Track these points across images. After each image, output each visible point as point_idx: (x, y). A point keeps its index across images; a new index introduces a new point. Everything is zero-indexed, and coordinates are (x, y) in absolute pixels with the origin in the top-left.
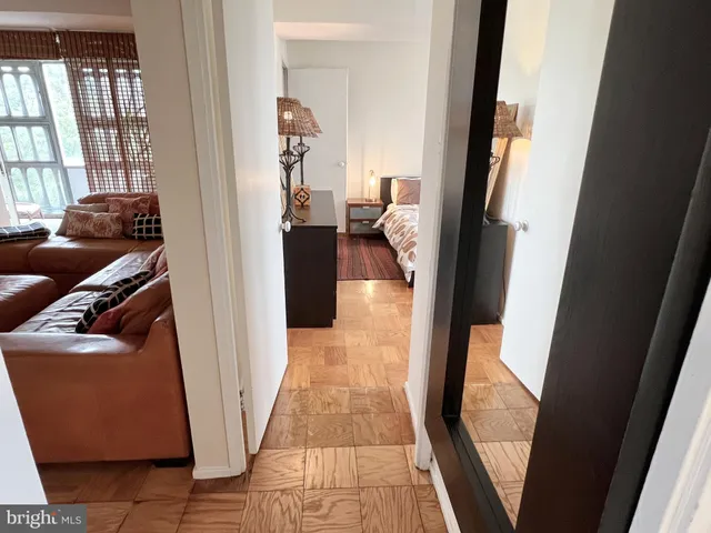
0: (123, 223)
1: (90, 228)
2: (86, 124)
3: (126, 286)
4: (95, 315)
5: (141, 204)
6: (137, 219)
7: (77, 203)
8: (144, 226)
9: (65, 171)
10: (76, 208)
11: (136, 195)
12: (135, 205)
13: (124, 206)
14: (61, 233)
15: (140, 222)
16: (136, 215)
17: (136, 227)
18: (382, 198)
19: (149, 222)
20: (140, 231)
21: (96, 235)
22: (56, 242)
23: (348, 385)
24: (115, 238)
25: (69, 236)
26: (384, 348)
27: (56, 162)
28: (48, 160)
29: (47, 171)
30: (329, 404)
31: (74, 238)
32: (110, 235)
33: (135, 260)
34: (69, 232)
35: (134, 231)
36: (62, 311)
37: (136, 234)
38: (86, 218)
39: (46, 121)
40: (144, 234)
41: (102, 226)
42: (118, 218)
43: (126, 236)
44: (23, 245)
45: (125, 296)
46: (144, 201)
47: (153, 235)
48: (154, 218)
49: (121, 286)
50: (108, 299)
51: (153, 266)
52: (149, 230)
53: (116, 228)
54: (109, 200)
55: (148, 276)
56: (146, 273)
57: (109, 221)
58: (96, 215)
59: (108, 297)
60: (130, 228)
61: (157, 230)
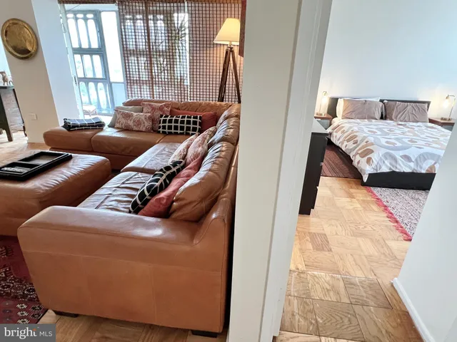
0: (153, 121)
1: (131, 123)
2: (126, 53)
3: (168, 173)
4: (148, 197)
5: (166, 109)
6: (162, 119)
7: (122, 105)
8: (167, 124)
9: (110, 84)
10: (122, 108)
11: (163, 102)
12: (161, 109)
13: (154, 109)
14: (112, 126)
15: (164, 121)
16: (161, 116)
17: (161, 125)
18: (328, 113)
19: (170, 121)
20: (164, 127)
21: (135, 128)
22: (108, 132)
23: (339, 273)
24: (147, 131)
25: (118, 128)
26: (359, 239)
27: (106, 79)
28: (101, 77)
29: (100, 85)
30: (328, 290)
31: (122, 130)
32: (144, 129)
33: (164, 149)
34: (117, 125)
35: (160, 127)
36: (118, 187)
37: (161, 130)
38: (128, 116)
39: (101, 51)
40: (167, 130)
41: (138, 123)
42: (150, 117)
43: (154, 130)
44: (88, 133)
45: (168, 181)
46: (167, 106)
47: (173, 131)
48: (174, 118)
49: (164, 172)
50: (157, 184)
51: (184, 157)
52: (170, 127)
53: (148, 124)
54: (143, 104)
55: (182, 164)
56: (180, 162)
57: (144, 119)
58: (135, 114)
59: (157, 182)
60: (157, 125)
61: (176, 128)
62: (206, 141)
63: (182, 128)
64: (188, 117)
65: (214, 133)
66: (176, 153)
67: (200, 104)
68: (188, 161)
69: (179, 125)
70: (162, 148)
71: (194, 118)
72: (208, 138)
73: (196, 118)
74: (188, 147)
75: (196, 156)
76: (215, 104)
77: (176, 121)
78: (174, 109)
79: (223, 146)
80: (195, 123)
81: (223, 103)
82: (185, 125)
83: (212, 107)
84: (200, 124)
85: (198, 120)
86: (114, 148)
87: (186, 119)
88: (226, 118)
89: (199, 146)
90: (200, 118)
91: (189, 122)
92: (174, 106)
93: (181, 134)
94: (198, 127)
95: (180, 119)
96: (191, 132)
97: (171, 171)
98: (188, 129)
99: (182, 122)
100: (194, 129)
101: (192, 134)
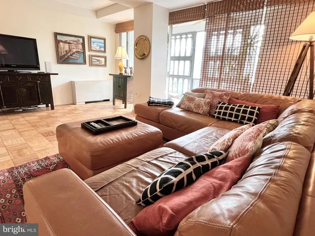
0: (211, 106)
1: (192, 106)
3: (198, 164)
4: (158, 193)
5: (225, 97)
6: (219, 105)
7: (190, 92)
8: (223, 111)
9: (192, 80)
11: (222, 91)
12: (221, 97)
13: (214, 96)
14: (178, 106)
15: (221, 108)
16: (220, 103)
17: (217, 110)
19: (227, 108)
20: (219, 113)
21: (195, 110)
22: (175, 111)
24: (204, 115)
25: (182, 108)
27: (190, 76)
28: (187, 75)
29: (186, 80)
31: (184, 110)
32: (201, 112)
34: (182, 106)
35: (216, 112)
37: (216, 115)
38: (191, 100)
39: (191, 59)
40: (221, 116)
41: (198, 106)
42: (209, 103)
43: (210, 115)
44: (160, 109)
45: (194, 177)
46: (227, 95)
47: (227, 117)
48: (230, 106)
49: (193, 164)
50: (175, 180)
51: (227, 149)
52: (225, 114)
53: (206, 108)
54: (207, 92)
55: (221, 158)
56: (219, 154)
57: (203, 103)
58: (197, 99)
59: (176, 177)
60: (214, 110)
61: (231, 115)
62: (261, 135)
63: (237, 116)
64: (245, 107)
65: (274, 127)
66: (221, 140)
67: (262, 97)
68: (230, 155)
69: (234, 113)
70: (210, 132)
71: (251, 108)
72: (265, 131)
73: (254, 108)
74: (236, 137)
75: (242, 152)
76: (279, 97)
77: (232, 109)
78: (233, 99)
79: (291, 149)
80: (252, 113)
81: (289, 98)
82: (241, 114)
83: (276, 100)
84: (257, 115)
85: (256, 111)
86: (173, 123)
87: (242, 108)
88: (293, 112)
89: (250, 140)
90: (259, 109)
91: (245, 112)
92: (234, 96)
93: (234, 121)
94: (254, 117)
95: (236, 108)
96: (245, 122)
97: (204, 163)
98: (243, 118)
99: (238, 111)
100: (250, 120)
101: (246, 124)
